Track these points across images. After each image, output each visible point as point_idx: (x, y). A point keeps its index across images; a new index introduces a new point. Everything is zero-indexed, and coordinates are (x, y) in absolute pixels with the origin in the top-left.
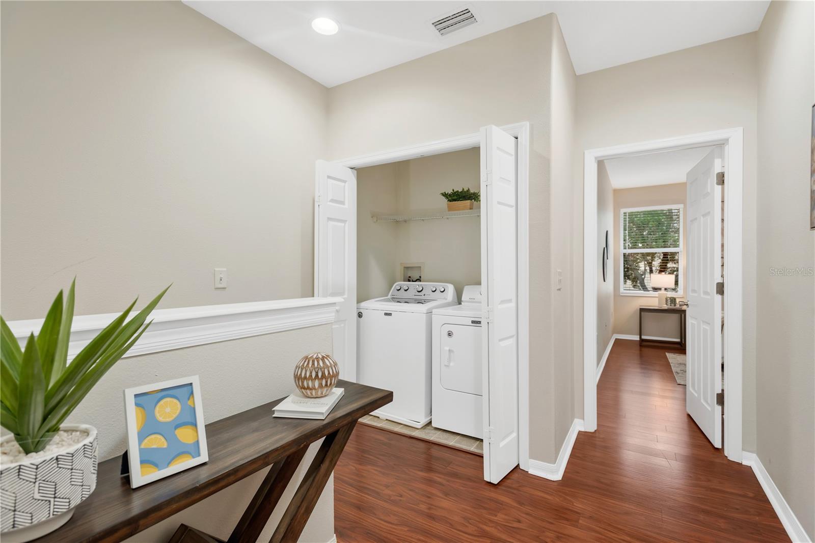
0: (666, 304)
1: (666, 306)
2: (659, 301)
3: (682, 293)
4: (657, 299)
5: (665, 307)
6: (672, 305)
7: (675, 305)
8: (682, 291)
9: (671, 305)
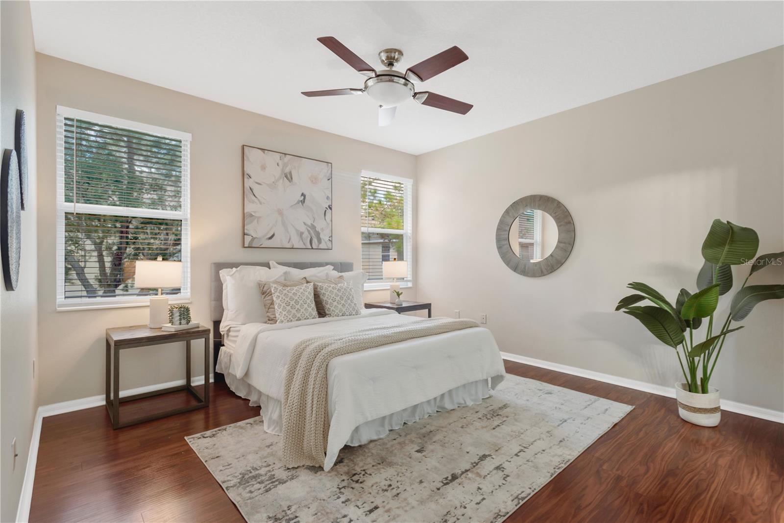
0: (171, 322)
1: (170, 325)
2: (153, 316)
3: (189, 294)
4: (147, 311)
5: (169, 328)
6: (183, 322)
7: (188, 322)
8: (189, 290)
9: (180, 324)
